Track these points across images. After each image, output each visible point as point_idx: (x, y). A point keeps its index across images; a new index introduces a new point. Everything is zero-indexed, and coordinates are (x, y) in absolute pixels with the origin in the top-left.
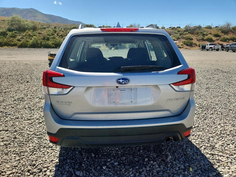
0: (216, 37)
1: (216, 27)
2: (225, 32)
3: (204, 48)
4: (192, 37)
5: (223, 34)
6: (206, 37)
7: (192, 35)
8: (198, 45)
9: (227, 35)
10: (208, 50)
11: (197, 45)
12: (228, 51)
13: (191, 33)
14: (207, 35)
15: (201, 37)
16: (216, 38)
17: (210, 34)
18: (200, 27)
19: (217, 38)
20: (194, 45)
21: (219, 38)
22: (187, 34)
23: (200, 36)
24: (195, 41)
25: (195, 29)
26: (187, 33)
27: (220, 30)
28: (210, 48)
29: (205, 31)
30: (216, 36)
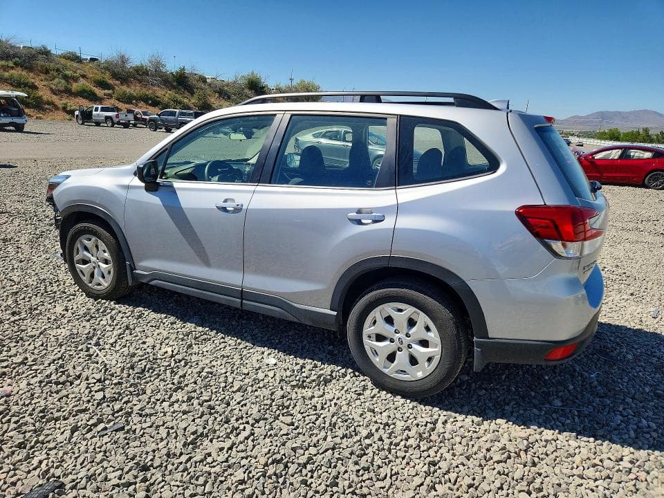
0: (104, 89)
1: (93, 60)
2: (120, 78)
3: (86, 117)
4: (33, 80)
5: (118, 82)
6: (75, 87)
7: (31, 74)
8: (60, 106)
9: (128, 86)
10: (98, 124)
11: (57, 108)
12: (155, 131)
13: (26, 68)
14: (76, 80)
15: (59, 83)
16: (103, 92)
17: (84, 76)
18: (46, 53)
19: (106, 91)
20: (46, 106)
21: (110, 92)
22: (12, 68)
23: (57, 80)
24: (45, 94)
25: (34, 56)
26: (11, 64)
27: (107, 69)
28: (107, 118)
29: (65, 67)
30: (102, 85)
